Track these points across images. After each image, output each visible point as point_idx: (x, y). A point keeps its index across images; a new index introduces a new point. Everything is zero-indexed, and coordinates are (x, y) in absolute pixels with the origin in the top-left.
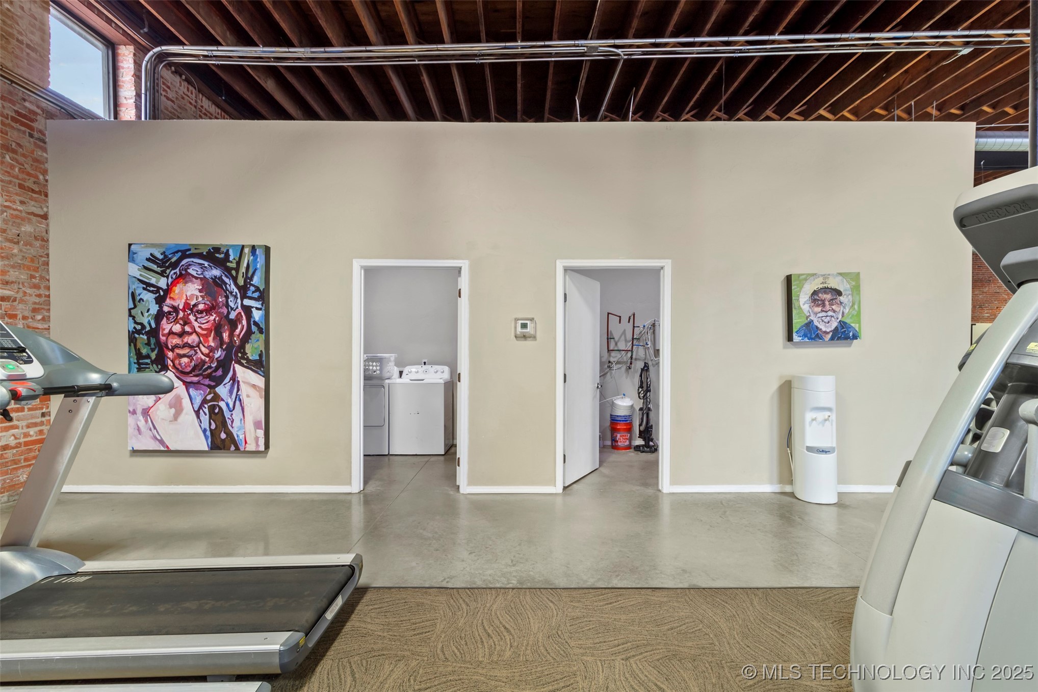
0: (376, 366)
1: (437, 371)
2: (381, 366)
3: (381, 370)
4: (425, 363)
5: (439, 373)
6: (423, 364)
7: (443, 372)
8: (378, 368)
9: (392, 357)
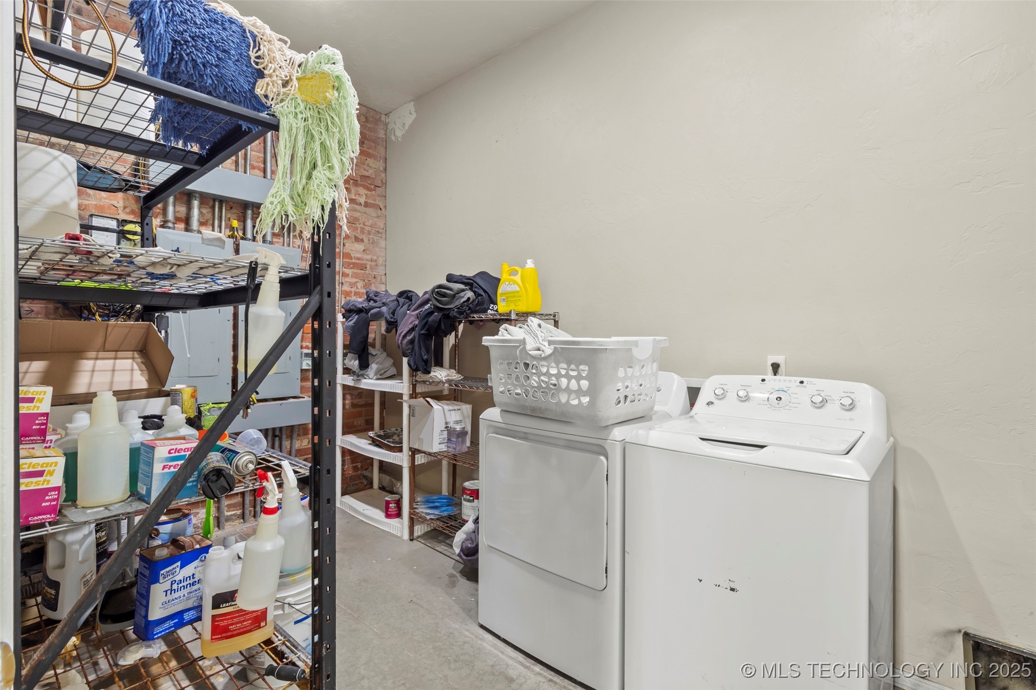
0: (578, 378)
1: (824, 401)
2: (592, 377)
3: (592, 392)
4: (776, 368)
5: (832, 408)
6: (770, 369)
7: (852, 407)
8: (585, 384)
9: (645, 345)
